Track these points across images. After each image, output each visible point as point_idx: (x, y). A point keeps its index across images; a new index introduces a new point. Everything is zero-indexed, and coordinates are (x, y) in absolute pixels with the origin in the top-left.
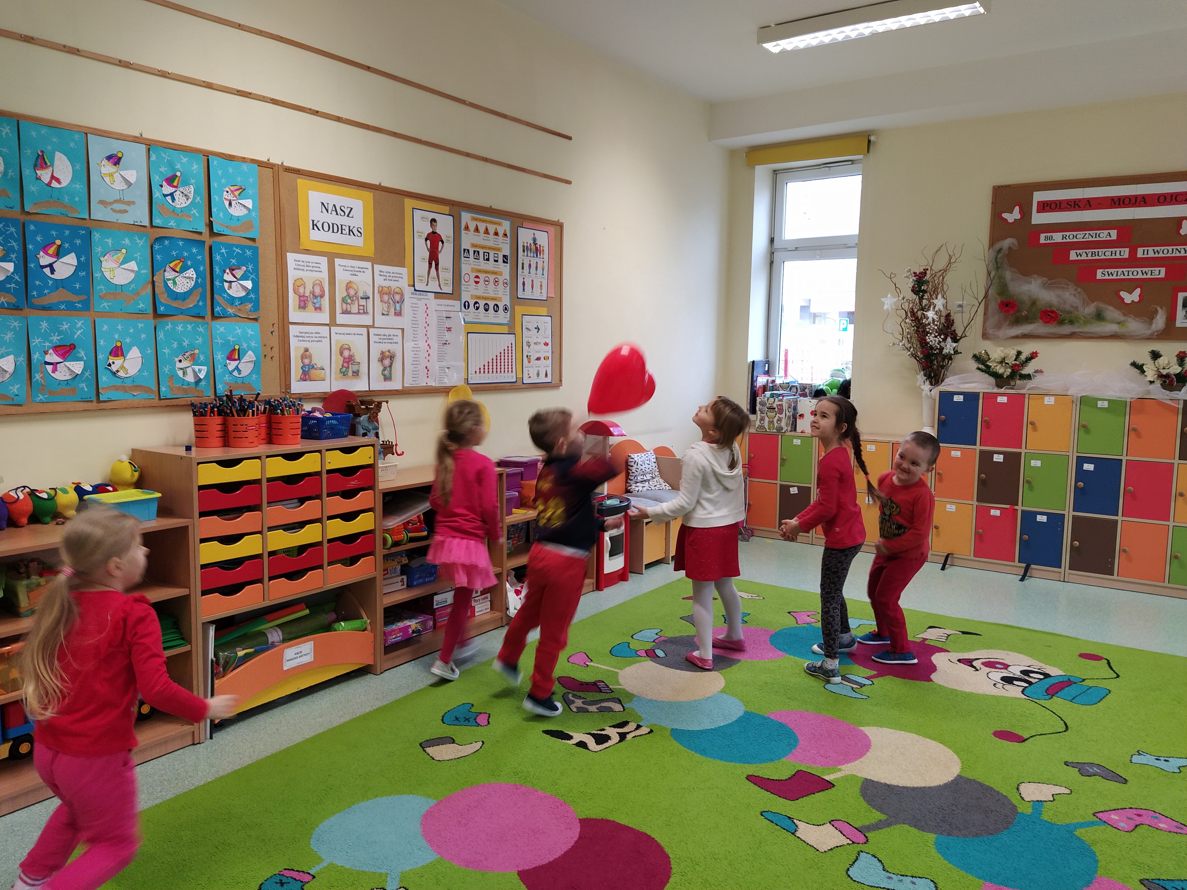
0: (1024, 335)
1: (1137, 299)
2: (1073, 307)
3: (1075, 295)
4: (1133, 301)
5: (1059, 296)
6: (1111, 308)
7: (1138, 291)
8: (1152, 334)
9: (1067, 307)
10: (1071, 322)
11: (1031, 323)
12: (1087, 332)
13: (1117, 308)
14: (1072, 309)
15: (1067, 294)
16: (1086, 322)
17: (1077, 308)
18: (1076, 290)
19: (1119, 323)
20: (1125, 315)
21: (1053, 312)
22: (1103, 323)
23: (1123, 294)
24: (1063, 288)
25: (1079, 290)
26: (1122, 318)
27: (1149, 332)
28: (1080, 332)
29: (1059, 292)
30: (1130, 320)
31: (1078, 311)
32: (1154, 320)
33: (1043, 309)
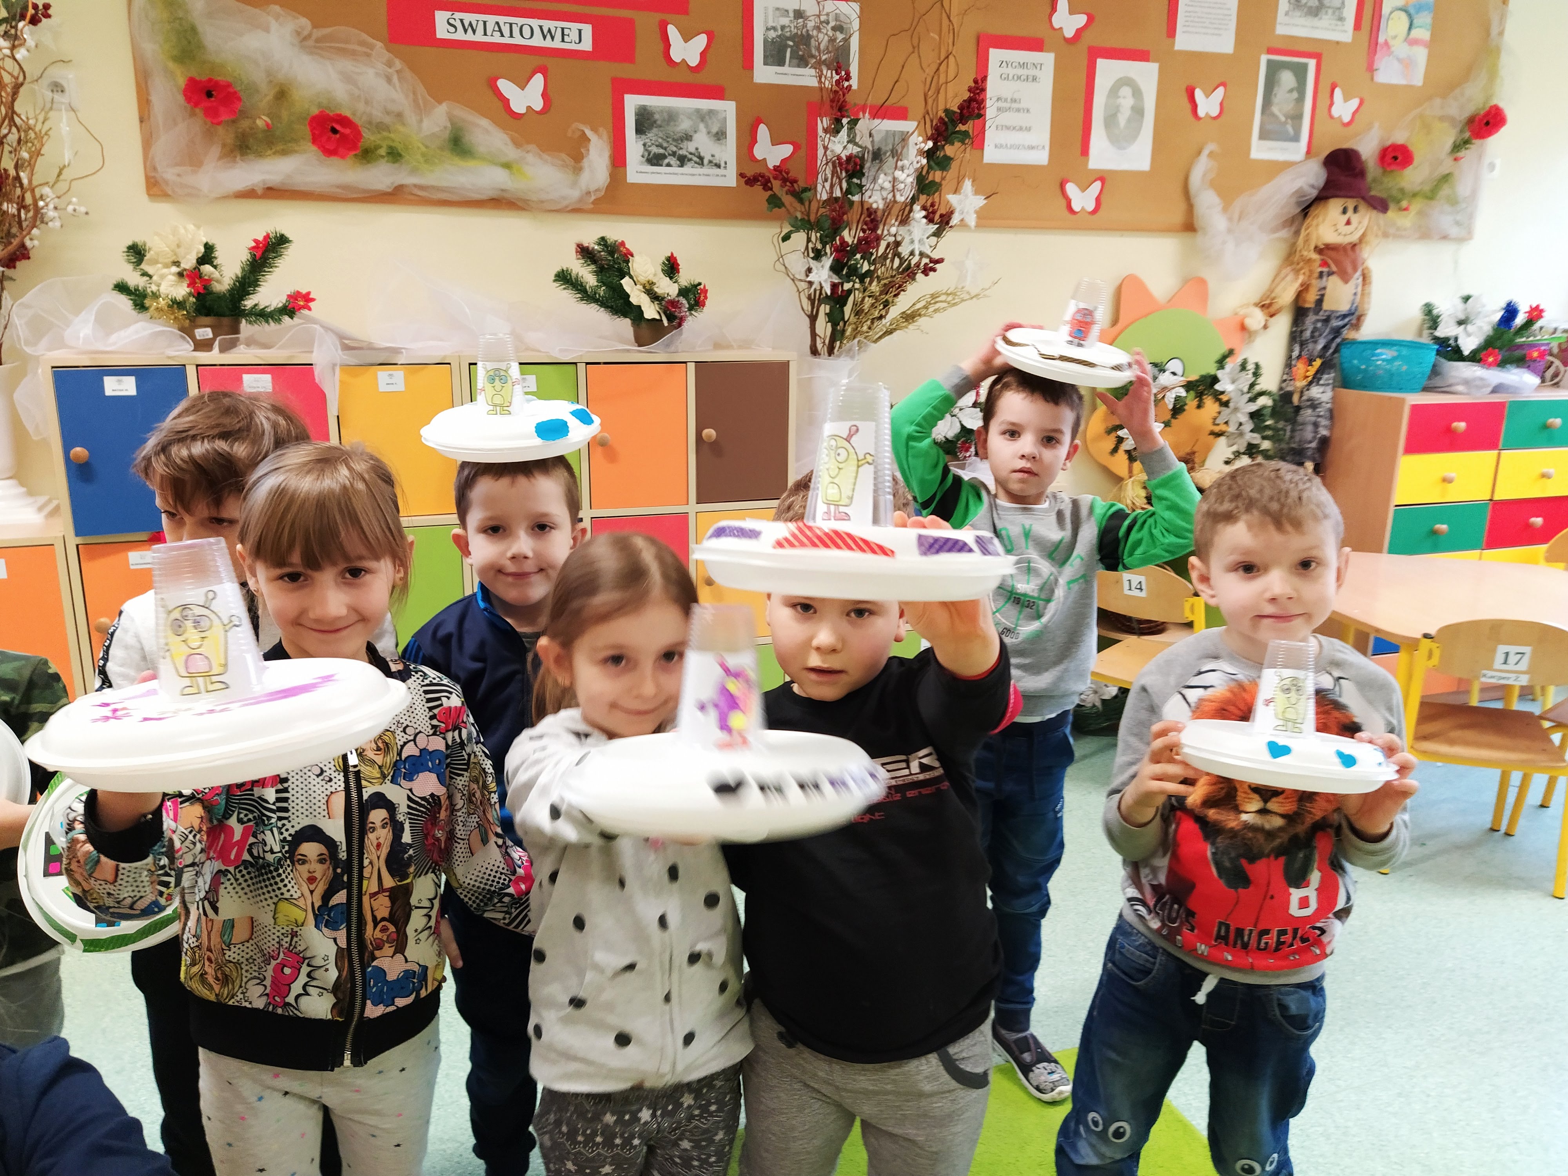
0: (270, 189)
1: (538, 104)
2: (388, 113)
3: (389, 80)
4: (529, 108)
5: (348, 79)
6: (484, 122)
7: (539, 80)
9: (378, 115)
10: (394, 155)
11: (284, 153)
12: (433, 187)
13: (497, 123)
14: (387, 120)
15: (371, 72)
16: (428, 159)
17: (399, 115)
18: (389, 64)
19: (507, 166)
20: (517, 144)
21: (345, 121)
22: (471, 164)
23: (505, 86)
24: (353, 53)
25: (398, 64)
26: (511, 153)
28: (415, 186)
29: (347, 65)
30: (530, 158)
31: (404, 124)
32: (585, 163)
33: (315, 111)
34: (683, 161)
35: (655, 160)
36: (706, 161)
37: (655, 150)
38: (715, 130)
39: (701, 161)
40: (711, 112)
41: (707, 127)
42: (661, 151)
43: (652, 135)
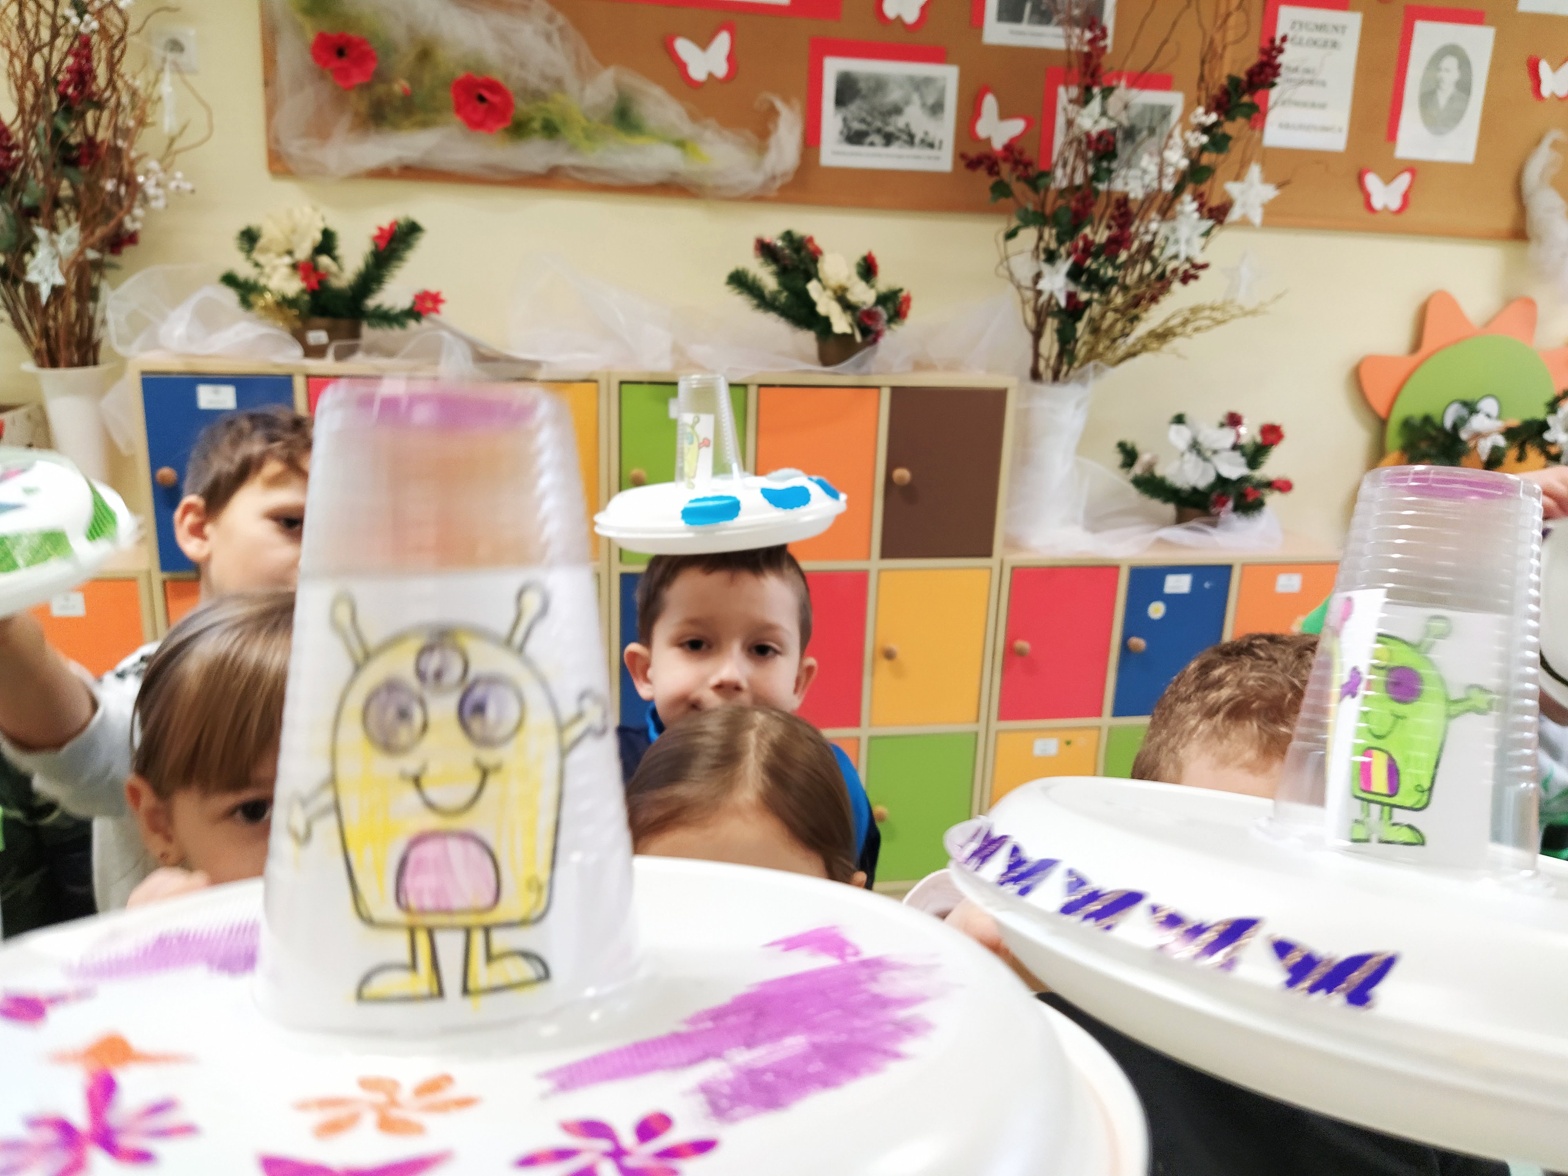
1: (721, 69)
2: (545, 77)
3: (548, 38)
4: (711, 75)
5: (502, 36)
6: (657, 91)
7: (723, 42)
8: (765, 186)
9: (534, 80)
10: (551, 130)
11: (425, 125)
12: (593, 168)
13: (673, 92)
14: (545, 87)
15: (528, 29)
16: (589, 135)
17: (558, 83)
18: (550, 19)
19: (680, 144)
20: (694, 118)
21: (494, 87)
22: (638, 141)
23: (684, 48)
24: (511, 6)
25: (561, 19)
26: (686, 128)
27: (757, 179)
28: (573, 167)
29: (501, 19)
30: (708, 135)
31: (563, 93)
32: (773, 141)
33: (460, 74)
34: (889, 139)
35: (855, 138)
36: (917, 140)
37: (856, 126)
38: (930, 101)
39: (911, 139)
40: (928, 81)
41: (922, 97)
42: (862, 127)
43: (855, 108)
